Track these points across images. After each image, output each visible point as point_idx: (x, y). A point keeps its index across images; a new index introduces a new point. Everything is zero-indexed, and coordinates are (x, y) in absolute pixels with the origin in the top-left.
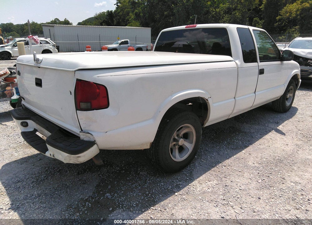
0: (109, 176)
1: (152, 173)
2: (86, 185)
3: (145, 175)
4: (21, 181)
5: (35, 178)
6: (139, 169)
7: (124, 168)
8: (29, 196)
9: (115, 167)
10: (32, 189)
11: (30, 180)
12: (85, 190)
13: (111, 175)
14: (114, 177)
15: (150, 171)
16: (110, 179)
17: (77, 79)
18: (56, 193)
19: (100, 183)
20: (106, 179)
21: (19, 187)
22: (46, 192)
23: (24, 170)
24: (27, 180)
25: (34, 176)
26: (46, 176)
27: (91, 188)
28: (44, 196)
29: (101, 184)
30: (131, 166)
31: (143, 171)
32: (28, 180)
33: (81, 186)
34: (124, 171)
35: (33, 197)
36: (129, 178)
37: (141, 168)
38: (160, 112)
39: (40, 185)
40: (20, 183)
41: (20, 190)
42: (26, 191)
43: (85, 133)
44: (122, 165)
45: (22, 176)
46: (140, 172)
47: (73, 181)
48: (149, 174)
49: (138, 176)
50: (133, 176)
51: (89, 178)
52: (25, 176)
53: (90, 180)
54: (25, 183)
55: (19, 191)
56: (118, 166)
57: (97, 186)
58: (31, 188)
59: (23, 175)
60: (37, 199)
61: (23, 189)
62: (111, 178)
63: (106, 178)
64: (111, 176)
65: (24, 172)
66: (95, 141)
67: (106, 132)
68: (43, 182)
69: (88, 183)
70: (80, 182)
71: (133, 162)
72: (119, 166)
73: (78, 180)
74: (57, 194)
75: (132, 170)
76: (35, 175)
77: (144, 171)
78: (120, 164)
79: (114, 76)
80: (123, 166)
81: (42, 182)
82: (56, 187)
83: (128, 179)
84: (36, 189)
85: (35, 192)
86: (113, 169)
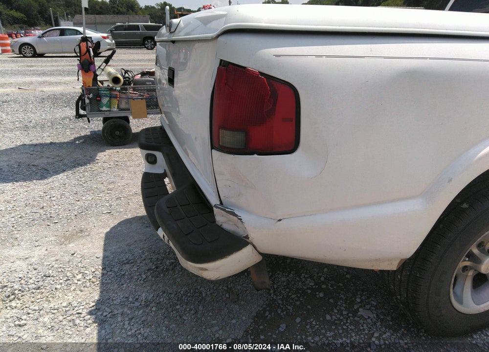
0: (288, 296)
1: (389, 318)
2: (237, 307)
3: (369, 321)
4: (132, 263)
5: (155, 263)
6: (358, 300)
7: (324, 286)
8: (131, 299)
9: (304, 277)
10: (142, 284)
11: (146, 264)
12: (232, 319)
13: (293, 296)
14: (298, 303)
15: (384, 311)
16: (289, 307)
17: (221, 60)
18: (178, 307)
19: (264, 310)
20: (279, 304)
21: (124, 275)
22: (162, 300)
23: (145, 240)
24: (141, 263)
25: (155, 257)
26: (173, 263)
27: (244, 318)
28: (154, 309)
29: (267, 313)
30: (341, 284)
31: (368, 307)
32: (144, 262)
33: (226, 304)
34: (321, 295)
35: (137, 304)
36: (331, 316)
37: (363, 298)
38: (450, 181)
39: (158, 279)
40: (128, 266)
41: (123, 281)
42: (132, 286)
43: (224, 210)
44: (321, 277)
45: (138, 251)
46: (361, 307)
47: (215, 288)
48: (382, 320)
49: (354, 316)
50: (342, 314)
51: (246, 291)
52: (143, 253)
53: (247, 296)
54: (136, 269)
55: (121, 284)
56: (312, 277)
57: (257, 317)
58: (142, 282)
59: (141, 249)
60: (141, 312)
61: (128, 281)
62: (291, 303)
63: (280, 302)
64: (293, 299)
65: (145, 243)
66: (247, 237)
67: (280, 220)
68: (164, 275)
69: (242, 303)
70: (227, 295)
71: (348, 276)
72: (315, 278)
73: (225, 288)
74: (177, 310)
75: (342, 296)
76: (157, 256)
77: (370, 309)
78: (318, 274)
79: (327, 56)
80: (322, 279)
81: (162, 275)
82: (182, 292)
83: (328, 317)
84: (149, 288)
85: (144, 295)
86: (300, 283)
